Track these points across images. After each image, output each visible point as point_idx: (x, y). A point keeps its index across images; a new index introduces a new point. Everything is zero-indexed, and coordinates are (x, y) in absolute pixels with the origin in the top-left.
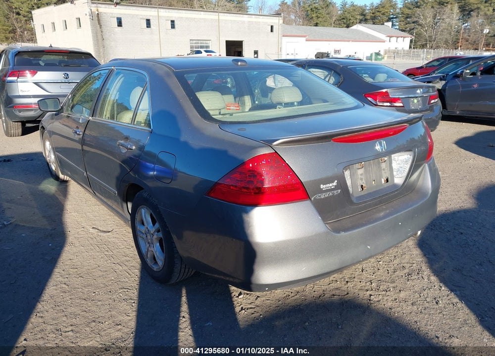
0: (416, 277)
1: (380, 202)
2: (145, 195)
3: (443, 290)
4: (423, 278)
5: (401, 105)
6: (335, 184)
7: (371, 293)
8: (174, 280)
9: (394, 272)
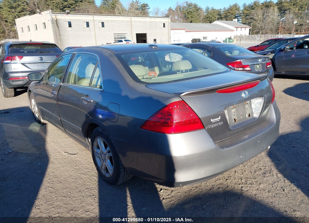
0: (269, 175)
1: (246, 129)
2: (100, 130)
3: (286, 182)
4: (273, 175)
5: (249, 69)
6: (219, 118)
7: (242, 185)
8: (120, 182)
9: (255, 172)
